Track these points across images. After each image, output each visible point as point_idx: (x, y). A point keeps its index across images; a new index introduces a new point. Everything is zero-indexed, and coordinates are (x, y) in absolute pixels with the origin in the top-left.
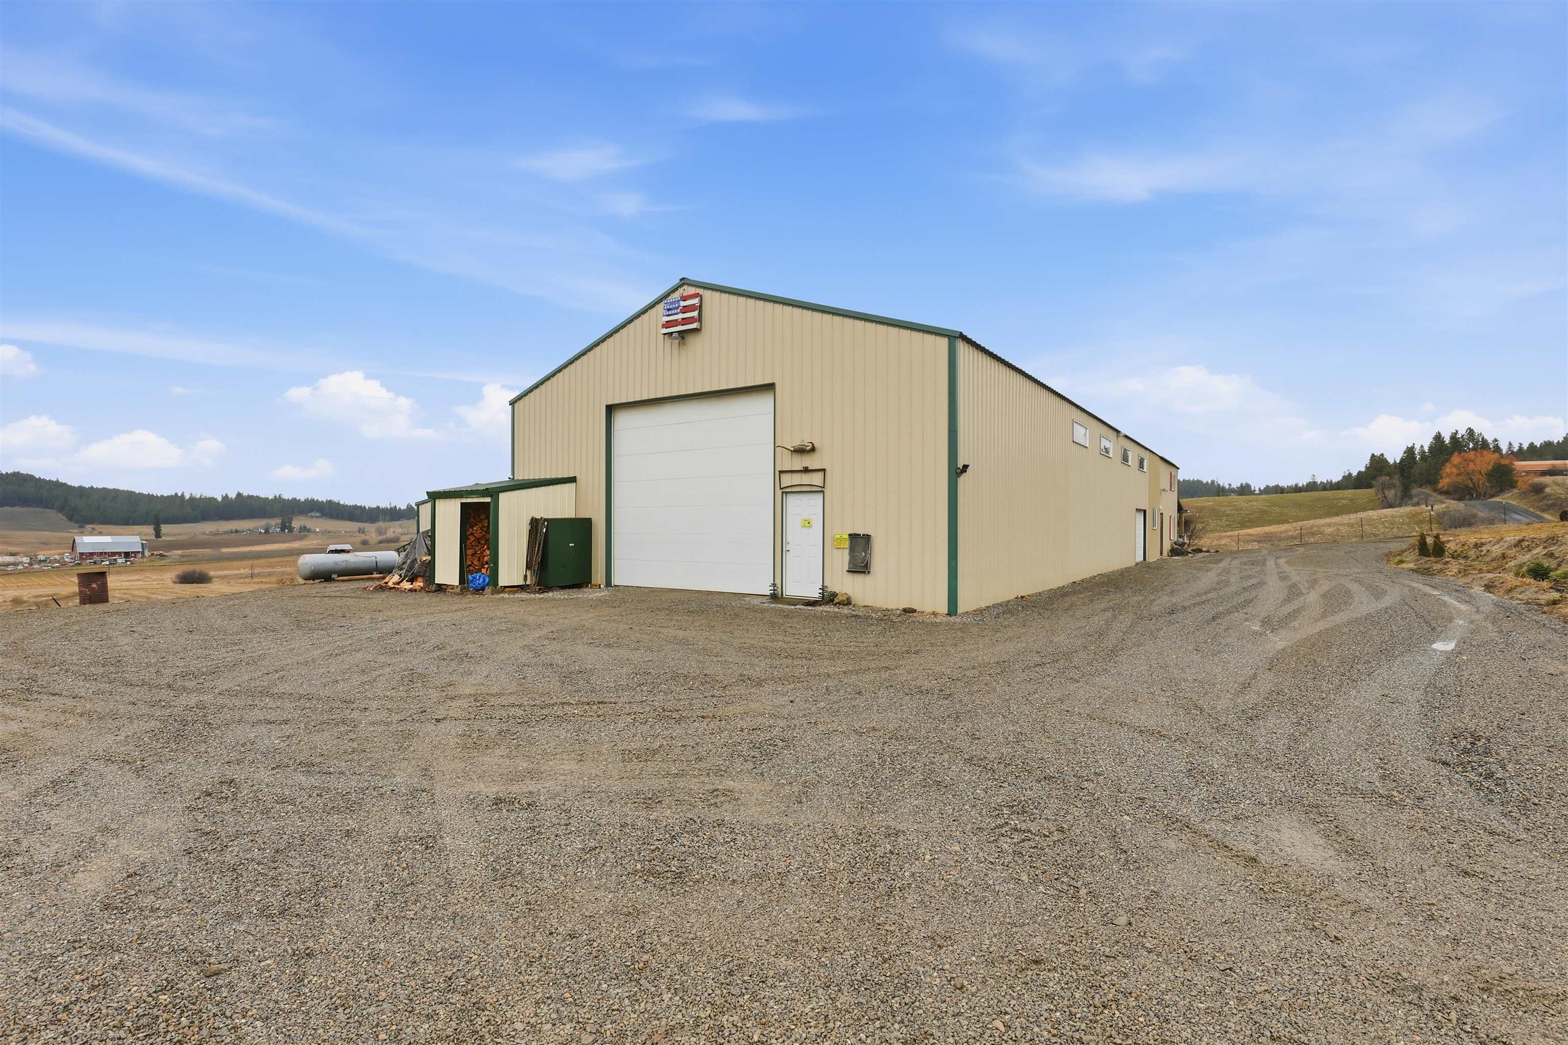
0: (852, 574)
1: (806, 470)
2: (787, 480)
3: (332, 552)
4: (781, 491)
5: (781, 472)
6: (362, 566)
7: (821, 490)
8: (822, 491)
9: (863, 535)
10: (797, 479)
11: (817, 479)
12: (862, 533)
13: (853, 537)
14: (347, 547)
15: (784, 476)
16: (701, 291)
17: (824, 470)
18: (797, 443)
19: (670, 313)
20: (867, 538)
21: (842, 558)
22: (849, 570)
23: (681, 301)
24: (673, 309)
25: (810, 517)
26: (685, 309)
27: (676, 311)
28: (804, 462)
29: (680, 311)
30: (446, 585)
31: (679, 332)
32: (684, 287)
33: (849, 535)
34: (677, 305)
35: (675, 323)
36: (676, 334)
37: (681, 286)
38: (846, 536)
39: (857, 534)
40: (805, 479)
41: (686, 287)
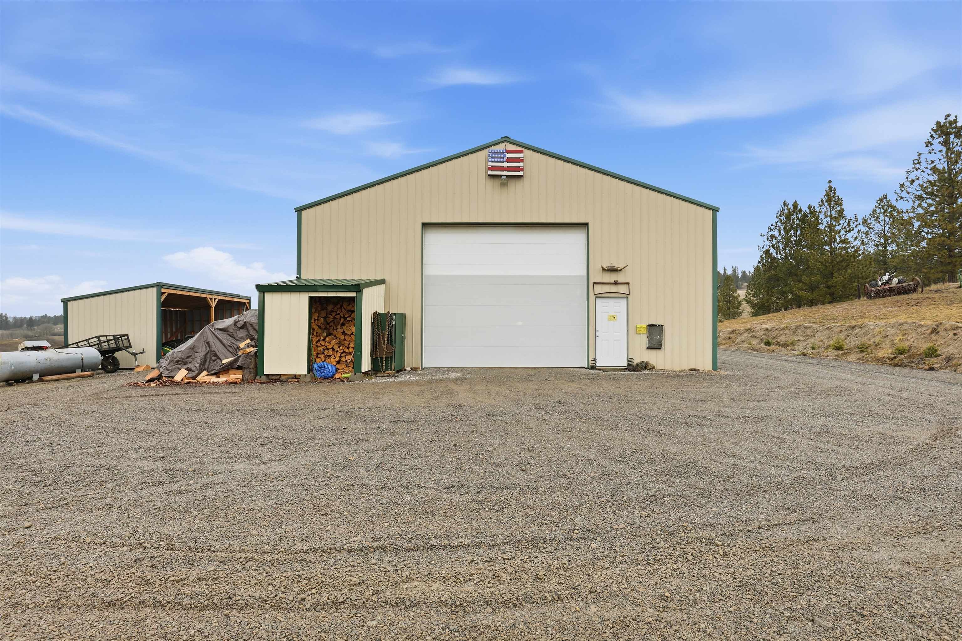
0: (649, 350)
1: (616, 283)
2: (599, 289)
3: (28, 349)
4: (595, 296)
5: (594, 283)
6: (65, 364)
7: (626, 296)
8: (628, 297)
9: (659, 325)
10: (606, 289)
11: (623, 289)
12: (657, 324)
13: (651, 326)
14: (44, 343)
15: (596, 286)
16: (523, 149)
17: (628, 283)
18: (606, 265)
19: (493, 160)
20: (661, 327)
21: (643, 340)
22: (648, 348)
23: (503, 153)
24: (497, 158)
25: (615, 314)
26: (509, 160)
27: (502, 160)
28: (611, 278)
29: (505, 160)
30: (280, 375)
31: (507, 176)
32: (505, 143)
33: (648, 325)
34: (502, 156)
35: (502, 169)
36: (505, 177)
37: (502, 142)
38: (645, 326)
39: (653, 325)
40: (613, 289)
41: (507, 144)
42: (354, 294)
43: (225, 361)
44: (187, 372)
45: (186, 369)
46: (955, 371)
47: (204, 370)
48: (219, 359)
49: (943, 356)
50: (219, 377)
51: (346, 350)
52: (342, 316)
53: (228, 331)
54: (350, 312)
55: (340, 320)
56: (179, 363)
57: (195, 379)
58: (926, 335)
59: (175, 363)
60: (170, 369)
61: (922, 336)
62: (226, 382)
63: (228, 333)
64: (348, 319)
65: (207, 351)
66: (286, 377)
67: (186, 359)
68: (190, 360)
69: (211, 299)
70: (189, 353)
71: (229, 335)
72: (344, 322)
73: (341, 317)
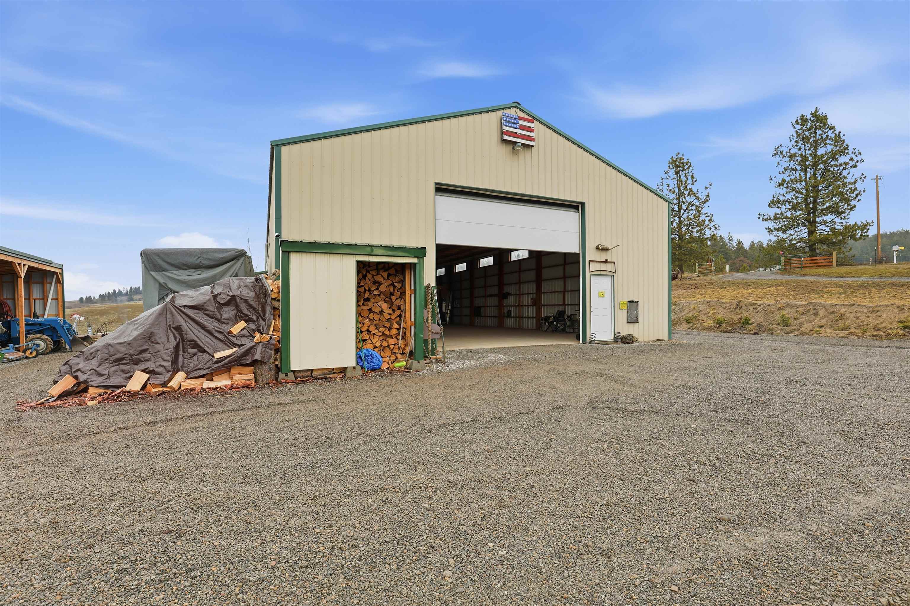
0: (630, 324)
1: (606, 262)
2: (594, 266)
4: (590, 274)
5: (590, 261)
7: (612, 275)
8: (614, 275)
10: (599, 266)
11: (610, 267)
12: (635, 300)
13: (630, 302)
15: (592, 263)
16: (532, 118)
17: (614, 263)
19: (507, 124)
20: (637, 302)
21: (623, 315)
22: (628, 322)
23: (515, 119)
24: (511, 123)
25: (603, 291)
26: (522, 128)
27: (515, 126)
28: (602, 257)
29: (518, 127)
30: (312, 370)
31: (522, 144)
32: (515, 109)
33: (628, 301)
34: (515, 122)
35: (515, 135)
36: (520, 145)
37: (513, 107)
38: (625, 302)
39: (633, 301)
40: (603, 267)
41: (518, 110)
42: (415, 260)
43: (218, 355)
44: (148, 376)
45: (144, 371)
46: (772, 334)
47: (178, 371)
48: (204, 351)
49: (755, 324)
50: (212, 380)
51: (387, 332)
52: (367, 289)
53: (206, 310)
54: (377, 284)
55: (364, 294)
56: (124, 362)
57: (166, 387)
58: (731, 310)
59: (114, 362)
60: (106, 372)
61: (729, 311)
62: (232, 387)
63: (206, 312)
64: (375, 292)
65: (178, 340)
66: (322, 372)
67: (138, 355)
68: (146, 355)
69: (19, 264)
70: (142, 346)
71: (208, 315)
72: (370, 297)
73: (365, 290)
